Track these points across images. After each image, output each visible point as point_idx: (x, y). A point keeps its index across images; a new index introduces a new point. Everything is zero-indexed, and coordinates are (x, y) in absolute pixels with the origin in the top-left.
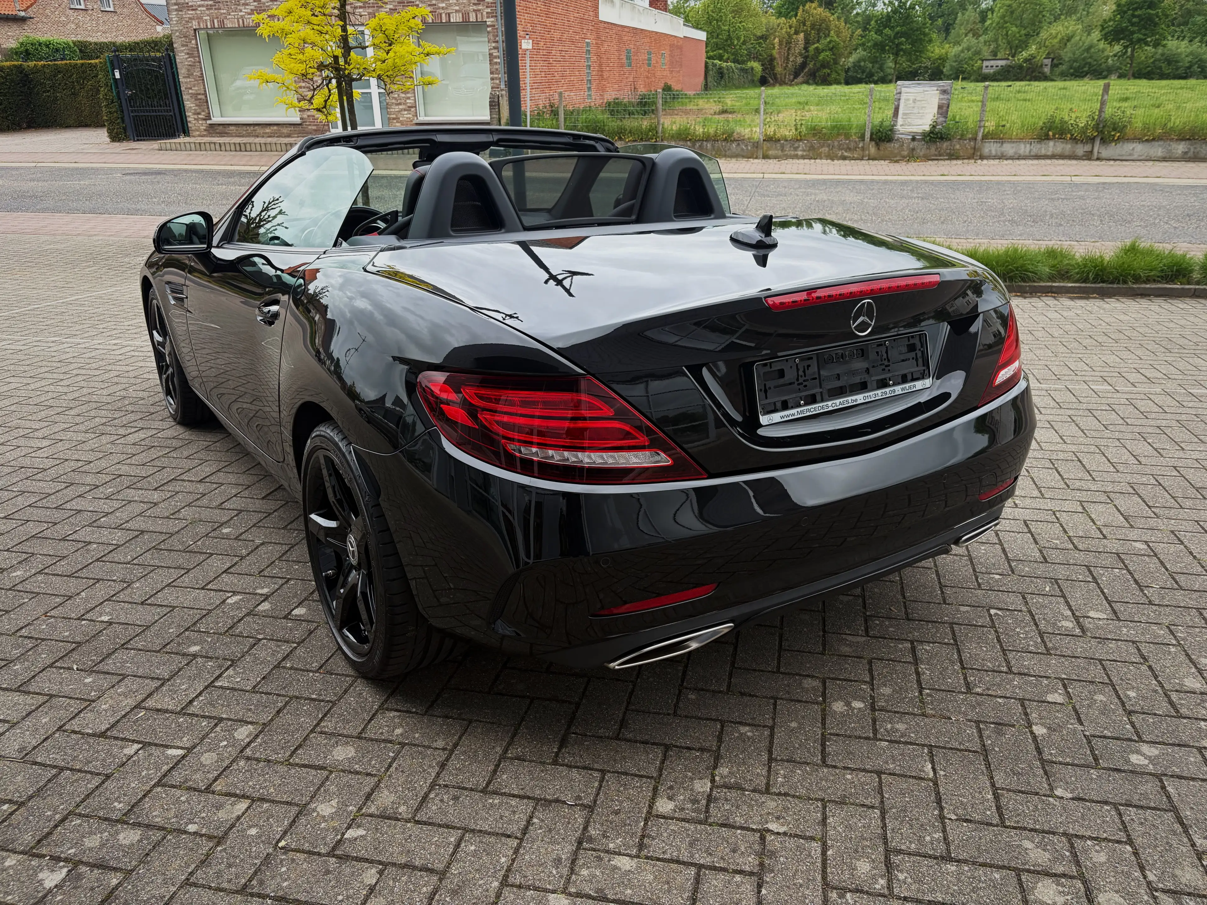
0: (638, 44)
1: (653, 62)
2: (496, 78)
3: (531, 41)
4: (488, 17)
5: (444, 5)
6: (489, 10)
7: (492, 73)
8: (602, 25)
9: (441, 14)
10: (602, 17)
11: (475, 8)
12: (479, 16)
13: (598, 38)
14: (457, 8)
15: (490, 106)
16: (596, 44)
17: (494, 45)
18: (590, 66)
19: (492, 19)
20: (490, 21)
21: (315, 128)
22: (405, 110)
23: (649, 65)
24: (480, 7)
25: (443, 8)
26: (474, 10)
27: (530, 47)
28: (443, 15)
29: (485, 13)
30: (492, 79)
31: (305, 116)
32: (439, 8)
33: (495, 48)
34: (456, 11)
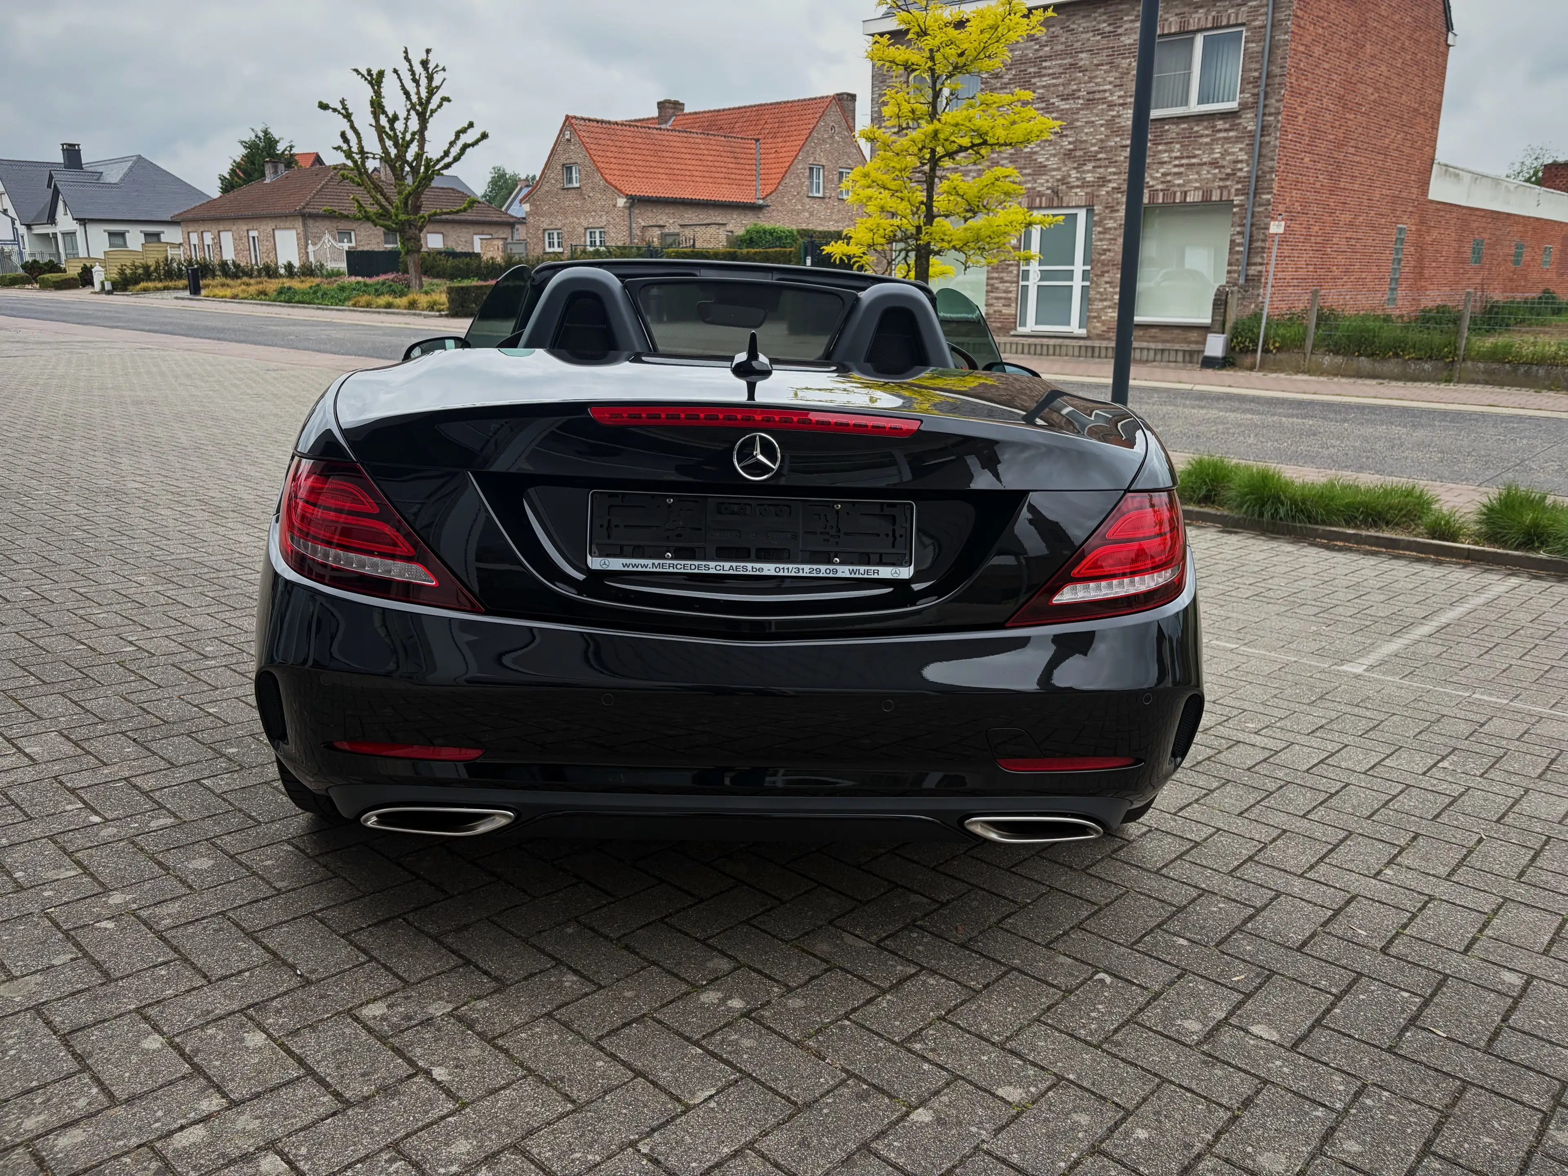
0: (1498, 233)
1: (1526, 258)
2: (1235, 272)
3: (1283, 223)
4: (1236, 195)
5: (1181, 182)
6: (1239, 186)
7: (1230, 264)
8: (1434, 206)
9: (1175, 193)
10: (1432, 196)
11: (1221, 184)
12: (1225, 193)
13: (1422, 222)
14: (1197, 185)
15: (1214, 305)
16: (1418, 230)
17: (1238, 229)
18: (1400, 260)
19: (1242, 198)
20: (1237, 200)
21: (999, 325)
22: (1110, 307)
23: (1517, 262)
24: (1228, 183)
25: (1179, 185)
26: (1220, 187)
27: (1281, 231)
28: (1178, 194)
29: (1233, 190)
30: (1229, 272)
31: (991, 311)
32: (1174, 185)
33: (1239, 233)
34: (1196, 188)
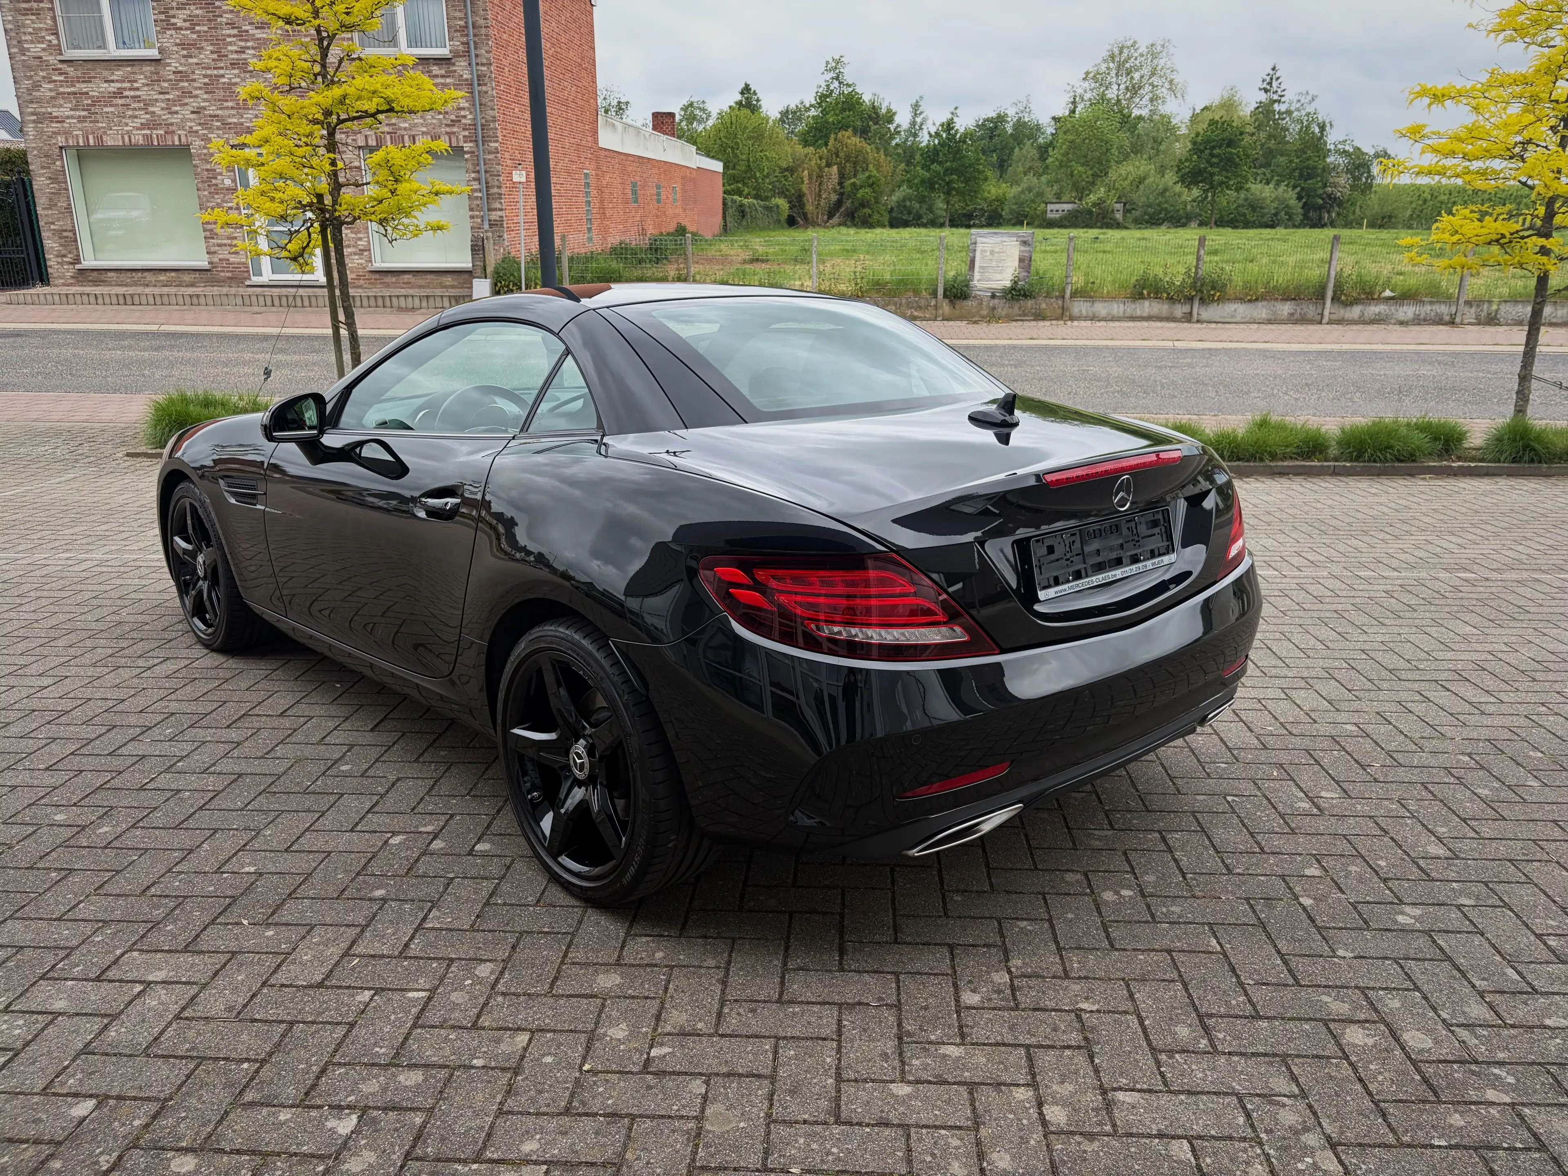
0: (645, 175)
1: (663, 197)
2: (477, 217)
3: (524, 173)
4: (465, 142)
5: (407, 125)
6: (467, 133)
7: (471, 210)
8: (603, 153)
9: (403, 136)
10: (601, 144)
11: (448, 129)
12: (454, 140)
13: (598, 168)
14: (424, 129)
15: (472, 250)
16: (597, 175)
17: (473, 175)
18: (589, 202)
19: (471, 145)
20: (467, 147)
21: (229, 275)
22: (355, 254)
23: (659, 201)
24: (455, 129)
25: (405, 129)
26: (447, 133)
27: (524, 179)
28: (406, 138)
29: (461, 137)
30: (472, 217)
31: (215, 260)
32: (400, 129)
33: (474, 179)
34: (423, 133)
